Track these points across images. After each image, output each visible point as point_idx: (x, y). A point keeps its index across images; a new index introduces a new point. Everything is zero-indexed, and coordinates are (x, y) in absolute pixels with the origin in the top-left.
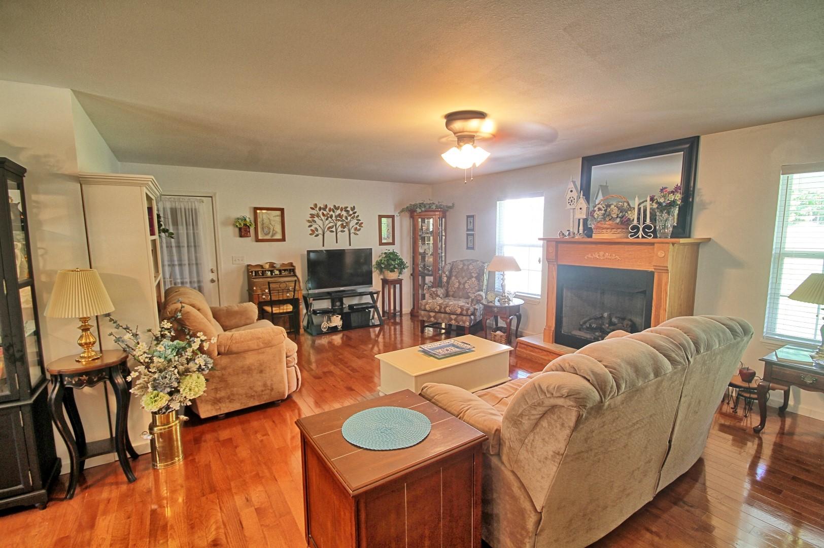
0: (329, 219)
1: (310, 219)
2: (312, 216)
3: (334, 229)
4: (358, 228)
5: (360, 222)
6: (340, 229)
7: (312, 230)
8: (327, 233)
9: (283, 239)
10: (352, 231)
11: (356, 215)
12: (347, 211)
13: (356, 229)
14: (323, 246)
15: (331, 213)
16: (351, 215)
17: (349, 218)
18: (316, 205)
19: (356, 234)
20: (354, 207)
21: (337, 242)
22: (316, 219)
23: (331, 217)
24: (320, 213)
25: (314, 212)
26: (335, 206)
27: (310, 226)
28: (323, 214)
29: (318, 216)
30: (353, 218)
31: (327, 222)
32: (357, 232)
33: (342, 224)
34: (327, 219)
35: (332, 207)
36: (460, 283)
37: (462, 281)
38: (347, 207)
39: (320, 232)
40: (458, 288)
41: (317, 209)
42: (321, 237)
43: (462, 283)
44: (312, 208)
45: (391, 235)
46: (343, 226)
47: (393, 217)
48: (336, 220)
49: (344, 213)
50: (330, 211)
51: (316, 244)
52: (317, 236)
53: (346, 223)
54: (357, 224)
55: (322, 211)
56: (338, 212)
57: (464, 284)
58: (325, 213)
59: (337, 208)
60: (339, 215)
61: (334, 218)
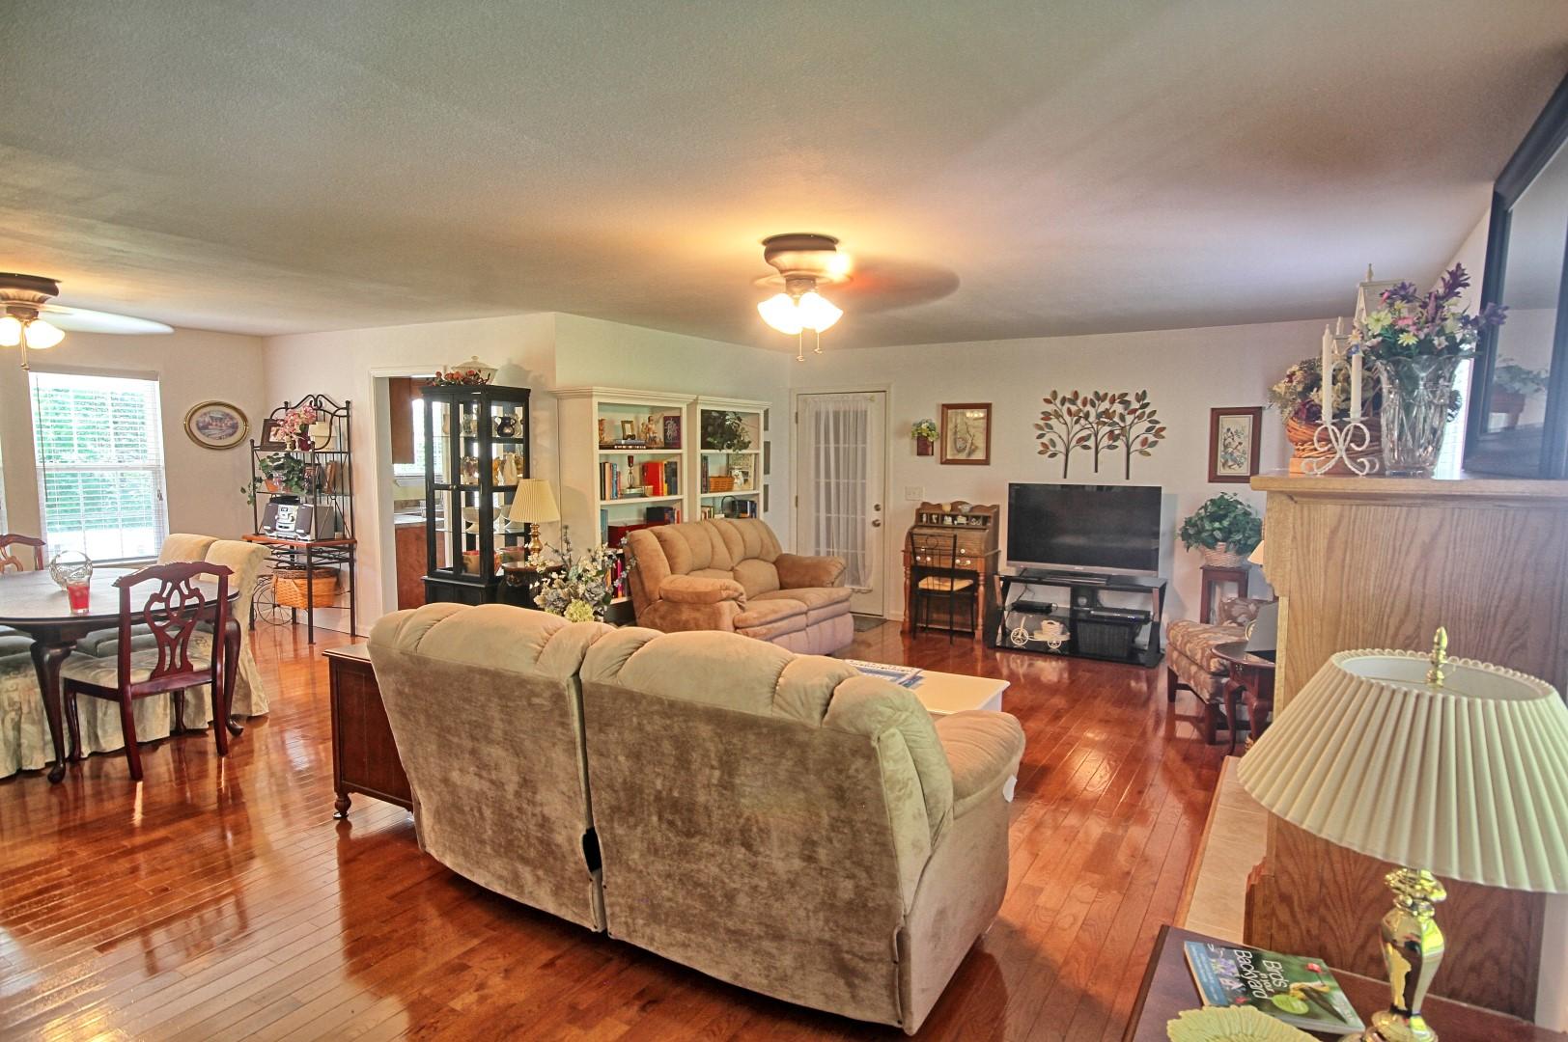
0: (1082, 421)
1: (1042, 423)
2: (1047, 416)
3: (1091, 443)
4: (1151, 438)
5: (1158, 426)
6: (1105, 442)
7: (1043, 444)
8: (1076, 452)
9: (986, 462)
10: (1136, 446)
11: (1148, 410)
12: (1126, 403)
13: (1144, 442)
14: (1065, 477)
15: (1089, 408)
16: (1135, 411)
17: (1129, 418)
18: (1055, 394)
19: (1142, 452)
20: (1144, 392)
21: (1096, 471)
22: (1053, 422)
23: (1087, 416)
24: (1064, 409)
25: (1050, 408)
26: (1096, 393)
27: (1041, 436)
28: (1069, 412)
29: (1058, 416)
30: (1140, 417)
31: (1078, 427)
32: (1149, 450)
33: (1111, 432)
34: (1077, 422)
35: (1090, 396)
38: (1126, 394)
39: (1060, 447)
41: (1058, 401)
42: (1061, 457)
44: (1047, 401)
45: (1248, 456)
46: (1112, 436)
47: (1256, 413)
48: (1098, 424)
49: (1118, 408)
50: (1084, 404)
51: (1045, 473)
52: (1053, 455)
53: (1122, 428)
54: (1149, 430)
55: (1067, 405)
56: (1105, 405)
58: (1074, 408)
59: (1101, 398)
60: (1106, 413)
61: (1092, 418)
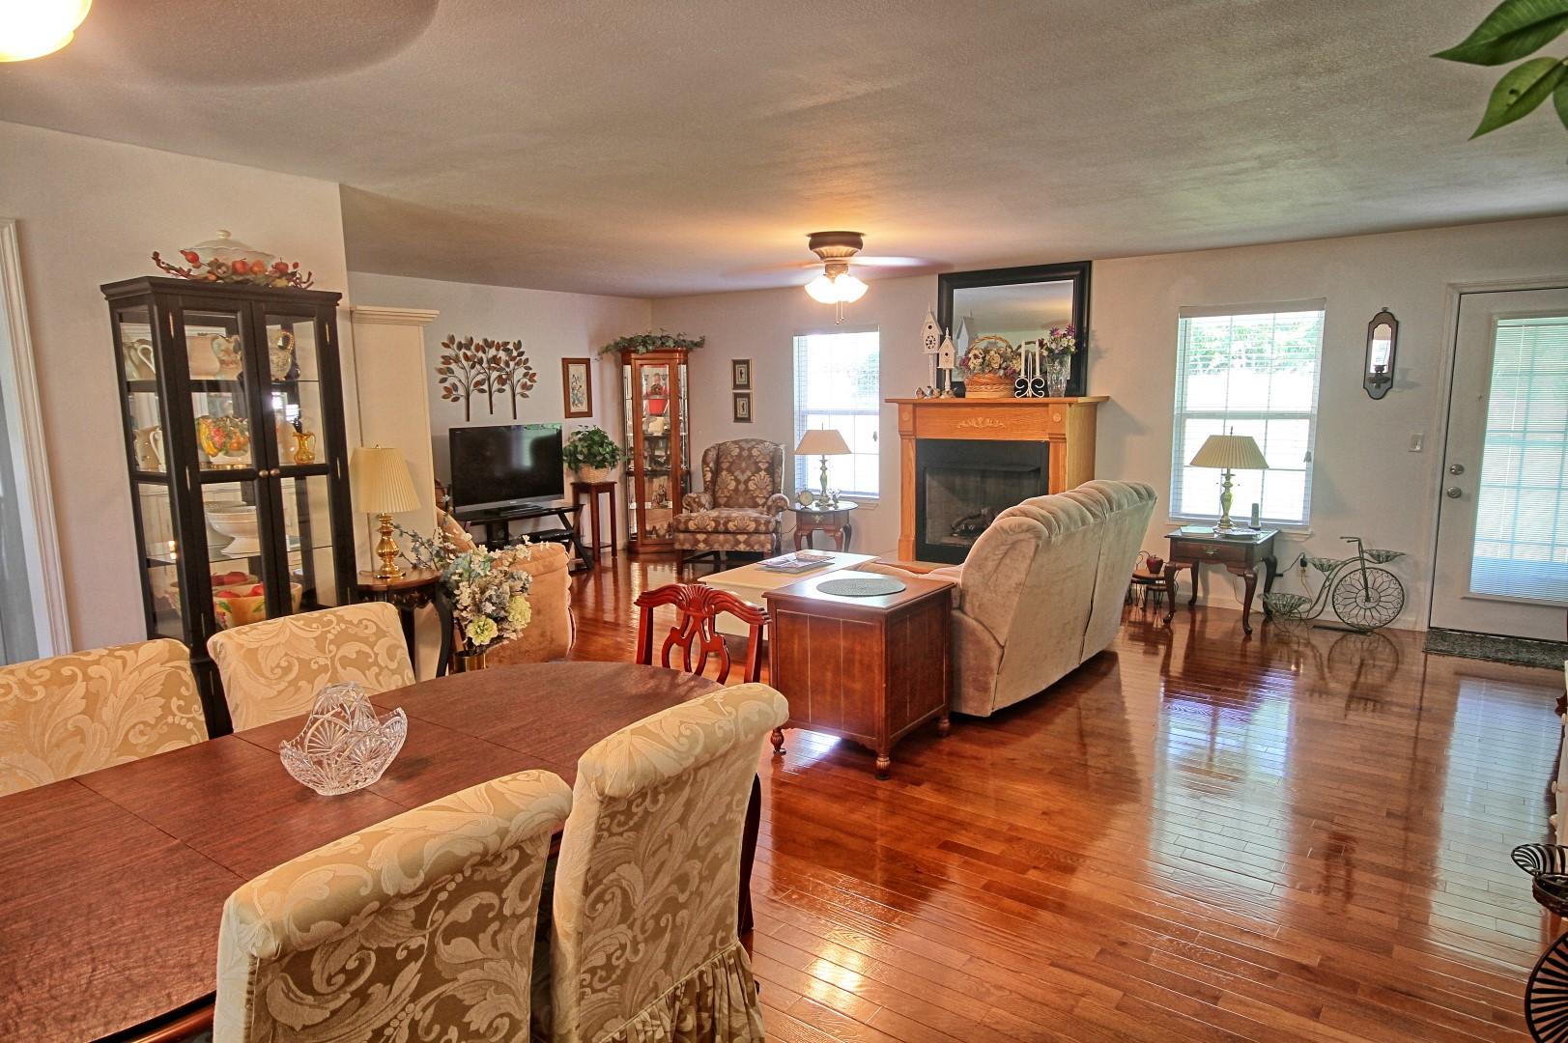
0: (478, 366)
1: (443, 366)
2: (447, 360)
3: (485, 387)
4: (529, 383)
5: (531, 372)
6: (496, 386)
7: (446, 388)
8: (474, 395)
10: (518, 390)
11: (523, 358)
12: (507, 350)
13: (524, 387)
14: (468, 419)
15: (480, 354)
16: (515, 358)
17: (512, 364)
18: (452, 339)
19: (523, 395)
20: (519, 342)
21: (492, 413)
22: (453, 366)
23: (481, 362)
24: (461, 354)
25: (448, 352)
26: (486, 341)
27: (443, 380)
28: (465, 355)
29: (457, 360)
30: (518, 364)
31: (473, 372)
32: (527, 393)
33: (500, 377)
34: (473, 367)
35: (481, 343)
36: (738, 481)
37: (742, 478)
38: (508, 343)
39: (461, 391)
40: (736, 490)
41: (455, 346)
42: (462, 401)
43: (743, 480)
44: (445, 345)
45: (585, 396)
46: (501, 381)
47: (587, 362)
48: (489, 369)
49: (502, 354)
50: (477, 351)
51: (455, 417)
52: (456, 399)
53: (507, 374)
54: (525, 375)
55: (463, 350)
56: (492, 352)
57: (746, 482)
58: (469, 353)
59: (489, 344)
60: (495, 360)
61: (485, 365)
